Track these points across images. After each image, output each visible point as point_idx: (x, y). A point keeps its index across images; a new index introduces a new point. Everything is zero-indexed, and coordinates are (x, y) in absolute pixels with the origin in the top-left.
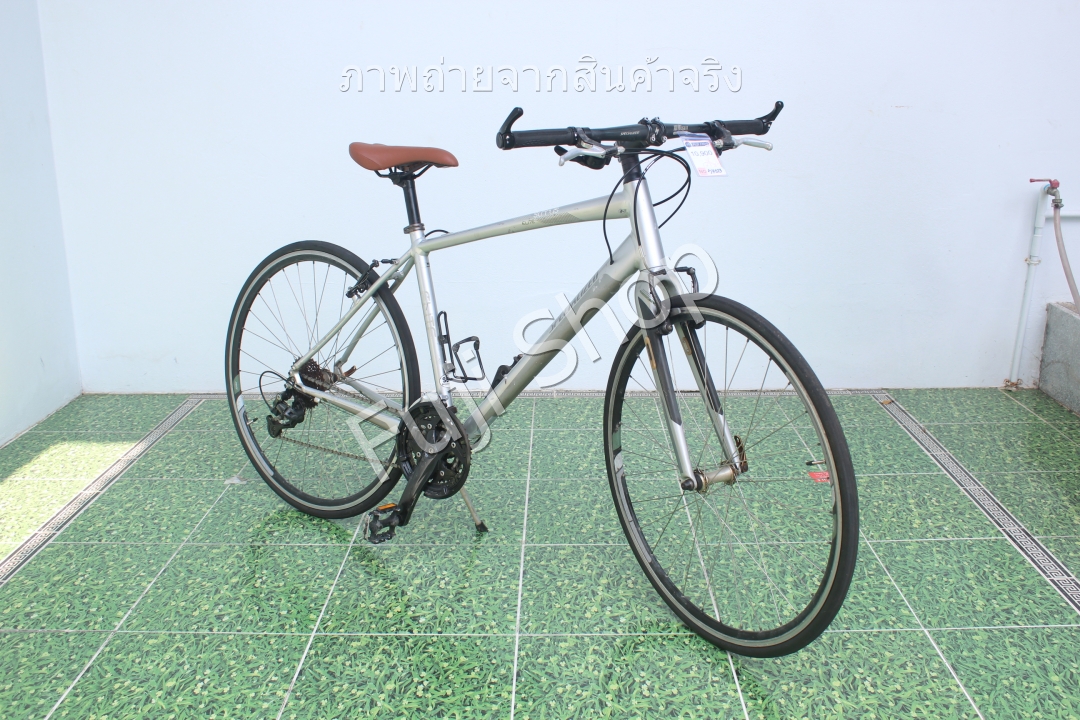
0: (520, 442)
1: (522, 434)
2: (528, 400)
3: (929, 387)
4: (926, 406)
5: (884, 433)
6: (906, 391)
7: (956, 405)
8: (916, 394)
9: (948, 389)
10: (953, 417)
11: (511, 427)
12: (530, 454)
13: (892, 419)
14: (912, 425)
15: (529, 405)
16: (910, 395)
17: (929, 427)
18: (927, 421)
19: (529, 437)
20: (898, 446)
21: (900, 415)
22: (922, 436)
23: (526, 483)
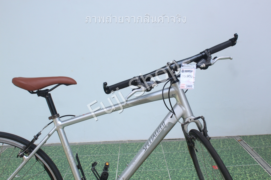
0: (115, 159)
1: (116, 156)
2: (118, 144)
3: (254, 134)
4: (253, 141)
5: (238, 151)
6: (246, 136)
7: (263, 140)
8: (250, 137)
9: (261, 135)
10: (262, 145)
11: (112, 154)
12: (118, 163)
13: (241, 146)
14: (248, 148)
15: (118, 146)
16: (248, 138)
17: (254, 149)
18: (253, 146)
19: (118, 157)
20: (243, 155)
21: (244, 145)
22: (251, 152)
23: (116, 173)
